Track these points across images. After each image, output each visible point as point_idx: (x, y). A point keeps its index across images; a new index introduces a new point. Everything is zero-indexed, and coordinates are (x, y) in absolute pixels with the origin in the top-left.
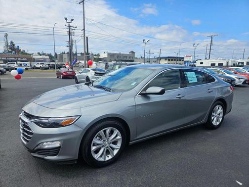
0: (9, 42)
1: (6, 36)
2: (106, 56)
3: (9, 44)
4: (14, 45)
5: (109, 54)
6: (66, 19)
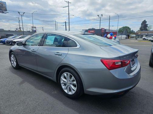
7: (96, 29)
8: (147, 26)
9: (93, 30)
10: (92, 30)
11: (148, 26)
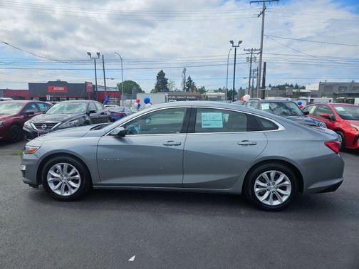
0: (187, 78)
1: (184, 72)
2: (315, 87)
3: (187, 80)
4: (191, 81)
5: (321, 84)
6: (232, 42)
7: (69, 82)
8: (167, 83)
9: (61, 86)
10: (58, 86)
11: (168, 81)
